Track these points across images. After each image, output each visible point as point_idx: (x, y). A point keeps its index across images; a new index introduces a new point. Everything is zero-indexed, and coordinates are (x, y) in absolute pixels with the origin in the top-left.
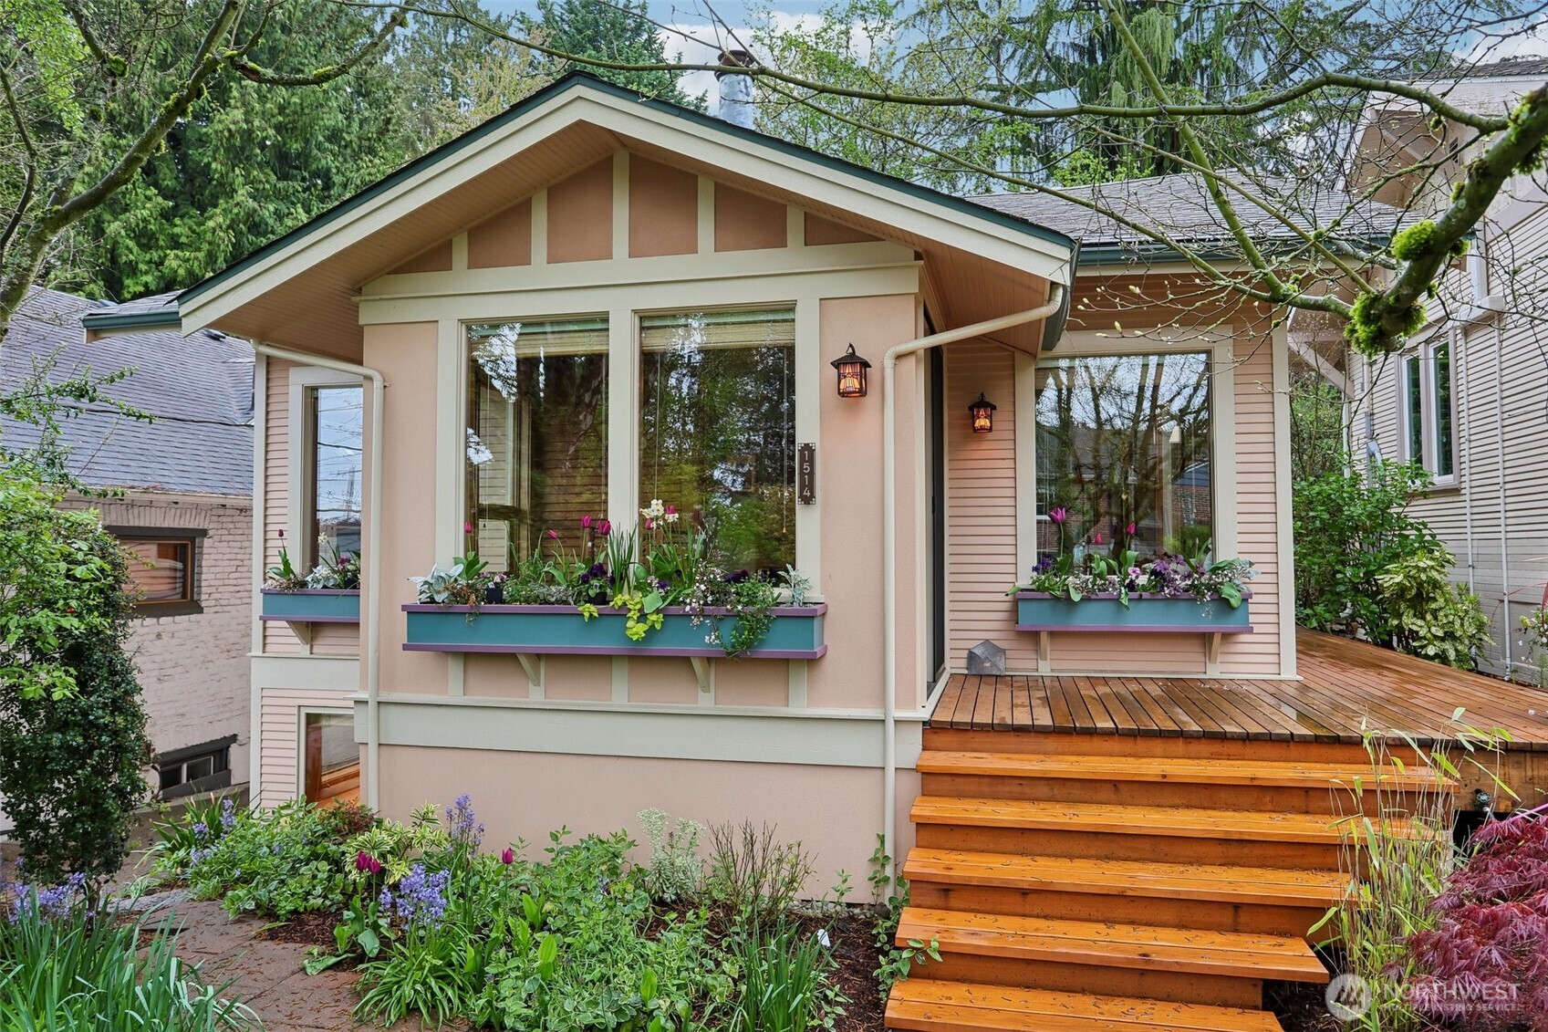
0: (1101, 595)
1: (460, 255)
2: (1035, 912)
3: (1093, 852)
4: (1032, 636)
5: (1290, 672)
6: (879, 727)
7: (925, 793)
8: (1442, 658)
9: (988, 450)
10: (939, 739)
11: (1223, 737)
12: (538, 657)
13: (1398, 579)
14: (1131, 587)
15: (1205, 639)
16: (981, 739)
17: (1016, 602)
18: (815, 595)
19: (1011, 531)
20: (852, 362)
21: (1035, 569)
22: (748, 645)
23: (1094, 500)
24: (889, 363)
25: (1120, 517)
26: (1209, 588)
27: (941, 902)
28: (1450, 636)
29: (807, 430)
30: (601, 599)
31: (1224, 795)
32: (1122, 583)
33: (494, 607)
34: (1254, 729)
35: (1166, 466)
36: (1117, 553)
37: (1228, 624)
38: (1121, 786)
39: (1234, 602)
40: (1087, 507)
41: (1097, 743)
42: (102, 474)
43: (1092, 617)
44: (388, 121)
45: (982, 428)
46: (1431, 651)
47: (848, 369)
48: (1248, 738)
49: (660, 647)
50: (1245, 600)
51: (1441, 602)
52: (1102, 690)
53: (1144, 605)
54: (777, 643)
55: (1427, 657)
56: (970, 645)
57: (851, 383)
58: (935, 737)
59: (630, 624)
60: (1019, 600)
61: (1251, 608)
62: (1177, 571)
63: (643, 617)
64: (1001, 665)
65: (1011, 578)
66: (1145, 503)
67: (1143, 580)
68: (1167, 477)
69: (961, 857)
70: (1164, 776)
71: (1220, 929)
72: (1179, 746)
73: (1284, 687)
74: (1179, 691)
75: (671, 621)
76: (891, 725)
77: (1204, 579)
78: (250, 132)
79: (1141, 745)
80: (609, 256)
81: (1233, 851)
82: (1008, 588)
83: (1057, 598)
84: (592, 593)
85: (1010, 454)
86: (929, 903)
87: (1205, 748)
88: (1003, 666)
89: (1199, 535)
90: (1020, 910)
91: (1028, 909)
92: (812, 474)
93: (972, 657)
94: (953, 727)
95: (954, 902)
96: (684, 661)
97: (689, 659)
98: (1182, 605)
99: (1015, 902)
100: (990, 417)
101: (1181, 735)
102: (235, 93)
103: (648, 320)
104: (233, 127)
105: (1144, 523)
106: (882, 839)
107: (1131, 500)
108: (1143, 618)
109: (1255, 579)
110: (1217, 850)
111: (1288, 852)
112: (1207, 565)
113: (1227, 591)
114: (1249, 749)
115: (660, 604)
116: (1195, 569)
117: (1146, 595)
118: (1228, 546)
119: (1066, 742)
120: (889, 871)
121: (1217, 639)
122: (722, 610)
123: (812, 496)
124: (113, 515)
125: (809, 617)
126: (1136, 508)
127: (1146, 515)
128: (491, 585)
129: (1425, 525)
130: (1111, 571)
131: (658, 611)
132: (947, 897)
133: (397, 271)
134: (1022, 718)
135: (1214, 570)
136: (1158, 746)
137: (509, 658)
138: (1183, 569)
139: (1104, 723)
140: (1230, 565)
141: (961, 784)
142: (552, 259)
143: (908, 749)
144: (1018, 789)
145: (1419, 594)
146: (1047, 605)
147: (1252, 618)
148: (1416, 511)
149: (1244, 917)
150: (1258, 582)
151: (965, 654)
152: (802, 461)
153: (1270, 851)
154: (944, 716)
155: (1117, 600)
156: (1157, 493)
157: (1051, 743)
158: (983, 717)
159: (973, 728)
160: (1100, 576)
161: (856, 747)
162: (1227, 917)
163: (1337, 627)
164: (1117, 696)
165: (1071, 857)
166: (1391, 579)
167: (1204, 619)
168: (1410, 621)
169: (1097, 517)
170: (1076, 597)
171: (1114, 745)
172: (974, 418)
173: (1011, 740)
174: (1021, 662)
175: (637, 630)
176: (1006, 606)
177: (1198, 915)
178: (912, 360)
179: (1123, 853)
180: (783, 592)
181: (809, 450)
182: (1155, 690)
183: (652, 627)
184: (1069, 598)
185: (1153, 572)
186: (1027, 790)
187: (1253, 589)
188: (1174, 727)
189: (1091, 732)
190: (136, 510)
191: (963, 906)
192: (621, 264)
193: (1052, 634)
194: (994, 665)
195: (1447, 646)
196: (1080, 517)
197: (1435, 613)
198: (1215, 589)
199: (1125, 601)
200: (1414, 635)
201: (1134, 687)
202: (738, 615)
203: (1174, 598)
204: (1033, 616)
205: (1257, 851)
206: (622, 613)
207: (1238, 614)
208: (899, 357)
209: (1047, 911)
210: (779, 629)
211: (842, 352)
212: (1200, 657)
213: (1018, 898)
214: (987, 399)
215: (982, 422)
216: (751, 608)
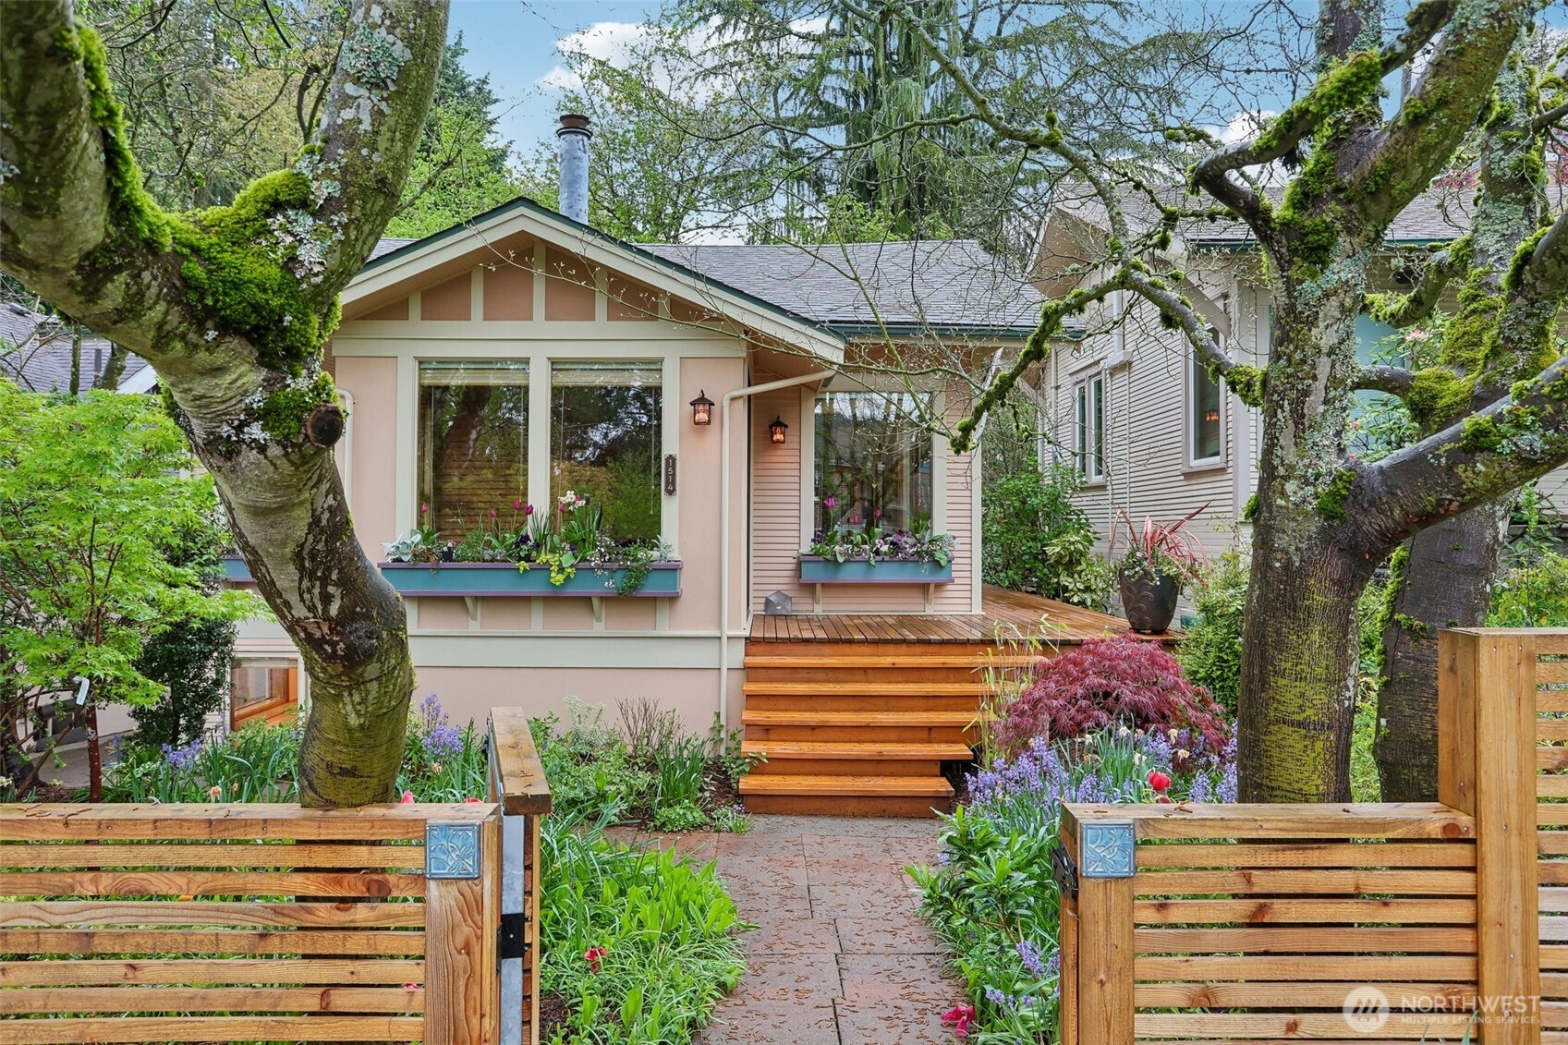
0: (858, 558)
1: (415, 309)
2: (819, 739)
3: (852, 707)
4: (810, 588)
5: (978, 610)
6: (717, 641)
7: (749, 680)
8: (1082, 603)
9: (781, 455)
10: (754, 649)
11: (929, 642)
12: (476, 599)
13: (1057, 550)
14: (877, 553)
15: (924, 587)
16: (782, 648)
17: (799, 563)
18: (675, 555)
19: (797, 513)
20: (702, 401)
21: (813, 540)
22: (634, 588)
23: (851, 486)
24: (726, 403)
25: (871, 502)
26: (927, 553)
27: (764, 737)
28: (1088, 589)
29: (670, 445)
30: (528, 559)
31: (927, 674)
32: (871, 550)
33: (448, 564)
34: (947, 637)
35: (906, 461)
36: (868, 530)
37: (940, 578)
38: (869, 671)
39: (943, 563)
40: (846, 493)
41: (855, 648)
43: (852, 574)
45: (778, 441)
46: (1076, 599)
47: (701, 407)
48: (943, 643)
49: (572, 590)
50: (950, 562)
51: (1084, 565)
52: (856, 621)
53: (885, 565)
54: (651, 587)
55: (1073, 604)
56: (767, 594)
57: (702, 416)
58: (752, 647)
59: (553, 574)
60: (800, 562)
61: (954, 567)
62: (907, 541)
63: (561, 570)
64: (789, 608)
65: (796, 547)
66: (891, 491)
67: (885, 548)
68: (907, 472)
70: (894, 664)
71: (920, 741)
72: (903, 648)
73: (974, 619)
74: (905, 621)
75: (581, 572)
76: (725, 640)
77: (924, 548)
79: (882, 648)
80: (531, 318)
81: (931, 703)
82: (795, 554)
83: (828, 561)
84: (522, 554)
85: (797, 459)
86: (757, 738)
87: (918, 649)
88: (788, 608)
89: (923, 516)
90: (810, 738)
91: (814, 737)
92: (674, 475)
93: (768, 602)
94: (764, 641)
95: (771, 737)
96: (586, 601)
97: (590, 598)
98: (910, 565)
99: (808, 734)
100: (784, 433)
101: (905, 642)
103: (556, 364)
105: (891, 506)
106: (718, 715)
107: (880, 489)
108: (885, 574)
109: (957, 547)
110: (922, 703)
111: (959, 701)
112: (927, 539)
113: (938, 555)
114: (945, 649)
115: (573, 561)
116: (919, 541)
117: (887, 558)
118: (940, 526)
119: (835, 648)
120: (723, 735)
121: (932, 587)
122: (616, 565)
123: (674, 490)
125: (673, 569)
126: (884, 495)
127: (891, 501)
128: (445, 549)
129: (1082, 511)
130: (864, 542)
131: (572, 566)
132: (767, 734)
133: (364, 318)
134: (807, 635)
135: (931, 542)
136: (891, 648)
137: (460, 600)
138: (911, 541)
139: (858, 636)
140: (941, 538)
141: (773, 674)
142: (487, 317)
143: (735, 656)
144: (807, 676)
145: (1071, 561)
146: (821, 565)
147: (954, 574)
148: (1077, 502)
149: (934, 734)
150: (959, 549)
151: (763, 600)
152: (667, 466)
153: (951, 702)
154: (759, 634)
155: (868, 562)
156: (899, 483)
157: (826, 649)
158: (783, 634)
159: (778, 641)
160: (857, 545)
161: (701, 656)
162: (924, 735)
163: (1030, 589)
164: (867, 624)
165: (839, 711)
166: (1053, 550)
167: (924, 574)
168: (1065, 580)
169: (853, 500)
170: (841, 559)
171: (866, 649)
172: (773, 431)
173: (802, 648)
174: (803, 606)
175: (558, 579)
176: (792, 567)
177: (909, 735)
178: (741, 401)
179: (869, 707)
180: (655, 554)
181: (671, 459)
182: (891, 621)
183: (568, 577)
184: (836, 561)
185: (892, 543)
186: (812, 676)
187: (956, 554)
188: (899, 637)
189: (851, 642)
191: (778, 738)
192: (539, 325)
193: (824, 585)
194: (783, 607)
195: (1085, 596)
196: (840, 502)
197: (1080, 573)
198: (931, 554)
199: (873, 562)
200: (1066, 589)
201: (878, 619)
202: (627, 569)
203: (905, 560)
204: (812, 573)
205: (944, 702)
206: (546, 568)
207: (945, 570)
208: (733, 399)
209: (826, 738)
210: (654, 577)
211: (697, 396)
212: (921, 601)
213: (808, 732)
214: (782, 420)
215: (778, 437)
216: (635, 564)
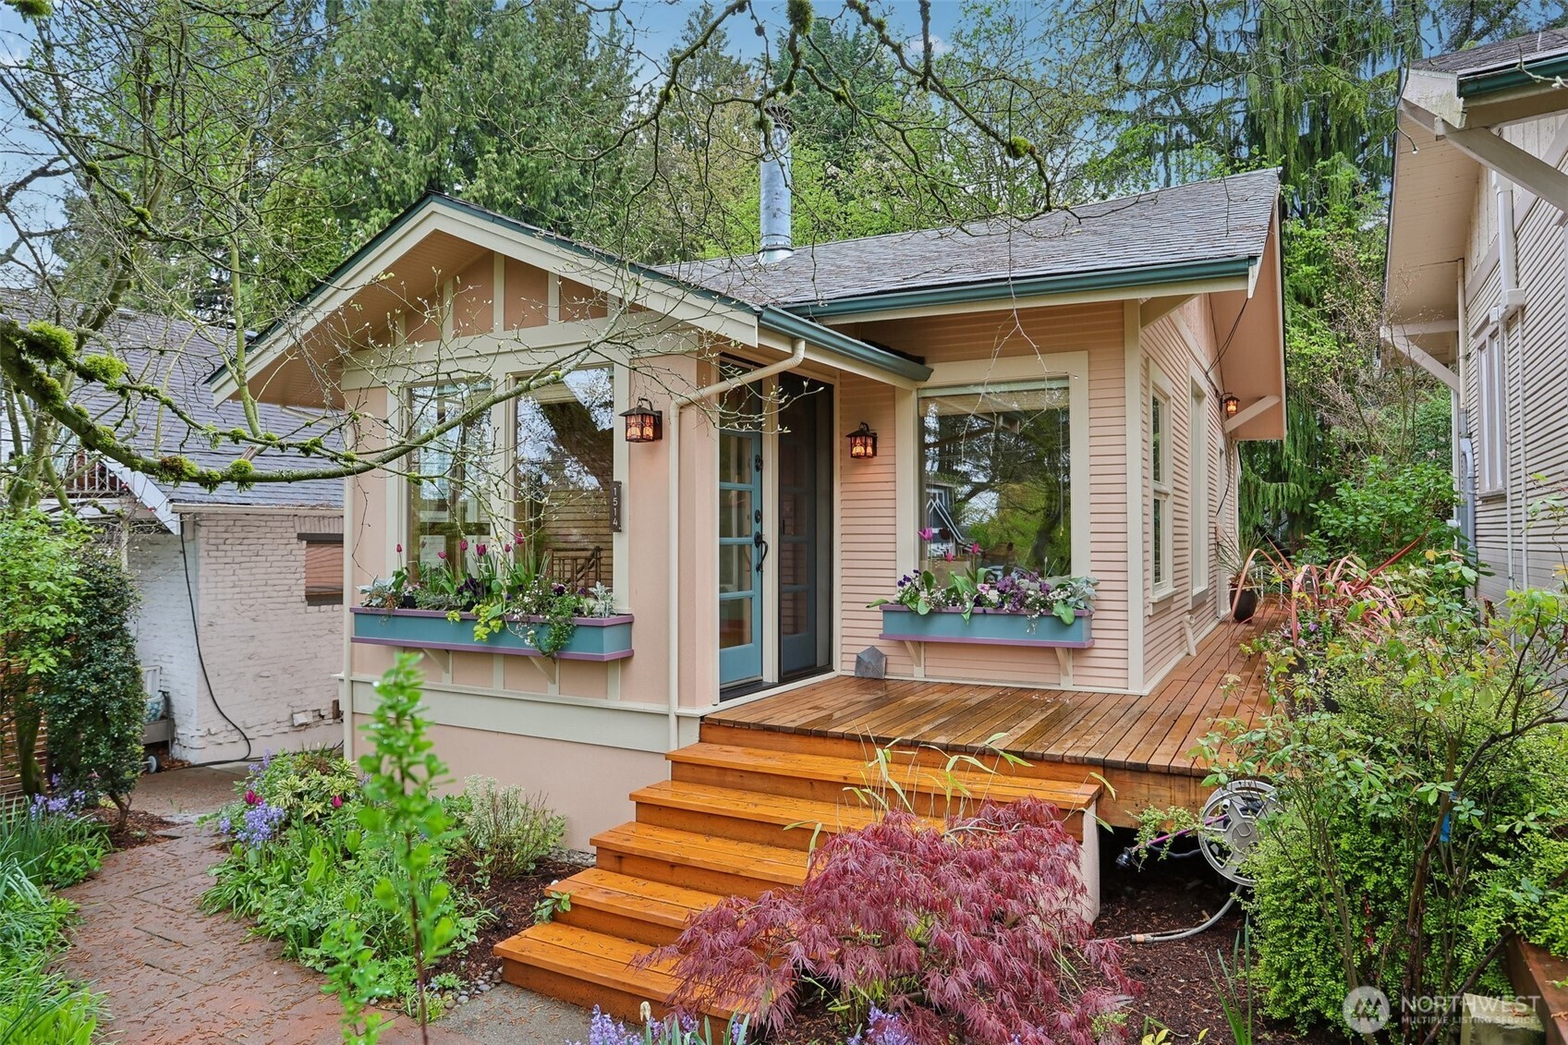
2: (681, 882)
3: (759, 838)
5: (1136, 687)
6: (666, 719)
7: (674, 778)
9: (875, 471)
10: (712, 733)
14: (978, 601)
16: (743, 735)
18: (623, 607)
19: (892, 548)
26: (1044, 605)
27: (616, 866)
32: (971, 598)
33: (407, 611)
38: (815, 784)
39: (1067, 619)
41: (829, 745)
42: (283, 496)
44: (620, 171)
50: (1080, 617)
56: (860, 650)
58: (708, 731)
59: (477, 628)
60: (884, 612)
63: (487, 623)
64: (882, 669)
65: (893, 591)
67: (994, 596)
69: (651, 832)
70: (845, 778)
74: (997, 702)
75: (510, 626)
76: (673, 718)
78: (491, 196)
85: (889, 477)
86: (608, 866)
90: (669, 879)
91: (675, 880)
93: (859, 661)
94: (720, 725)
95: (626, 868)
99: (666, 871)
102: (480, 165)
104: (476, 195)
109: (1105, 595)
113: (1058, 608)
115: (500, 612)
117: (991, 610)
119: (806, 742)
121: (1060, 653)
122: (541, 619)
124: (308, 526)
128: (406, 593)
131: (497, 618)
132: (620, 863)
143: (688, 740)
144: (739, 780)
146: (906, 617)
150: (1107, 599)
159: (736, 726)
165: (741, 840)
170: (923, 611)
171: (843, 747)
172: (853, 445)
173: (766, 738)
174: (900, 668)
175: (481, 632)
179: (780, 841)
183: (492, 630)
184: (917, 612)
187: (1103, 606)
189: (824, 736)
190: (326, 521)
191: (632, 871)
192: (500, 336)
198: (1050, 606)
201: (968, 695)
204: (895, 627)
206: (477, 618)
209: (687, 882)
210: (579, 636)
212: (1055, 669)
213: (667, 869)
214: (873, 427)
216: (560, 618)
